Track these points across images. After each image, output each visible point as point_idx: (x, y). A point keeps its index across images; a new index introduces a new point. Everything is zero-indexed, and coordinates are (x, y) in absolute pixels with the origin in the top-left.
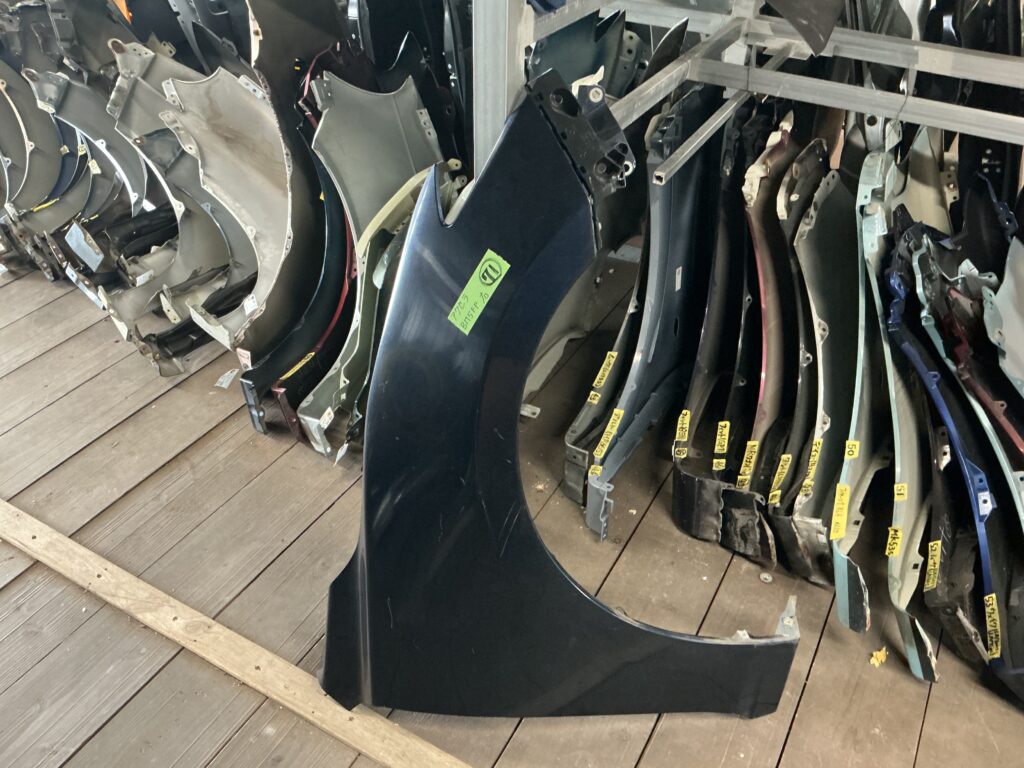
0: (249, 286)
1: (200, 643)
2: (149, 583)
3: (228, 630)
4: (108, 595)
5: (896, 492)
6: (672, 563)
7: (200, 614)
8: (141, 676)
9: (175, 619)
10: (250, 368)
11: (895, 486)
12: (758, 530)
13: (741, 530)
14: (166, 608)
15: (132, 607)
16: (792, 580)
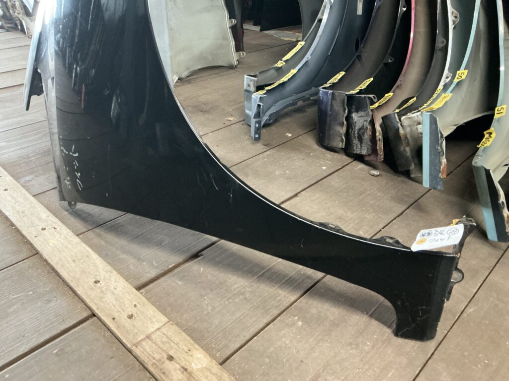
5: (496, 112)
6: (303, 159)
11: (496, 109)
12: (369, 127)
13: (358, 133)
16: (396, 177)
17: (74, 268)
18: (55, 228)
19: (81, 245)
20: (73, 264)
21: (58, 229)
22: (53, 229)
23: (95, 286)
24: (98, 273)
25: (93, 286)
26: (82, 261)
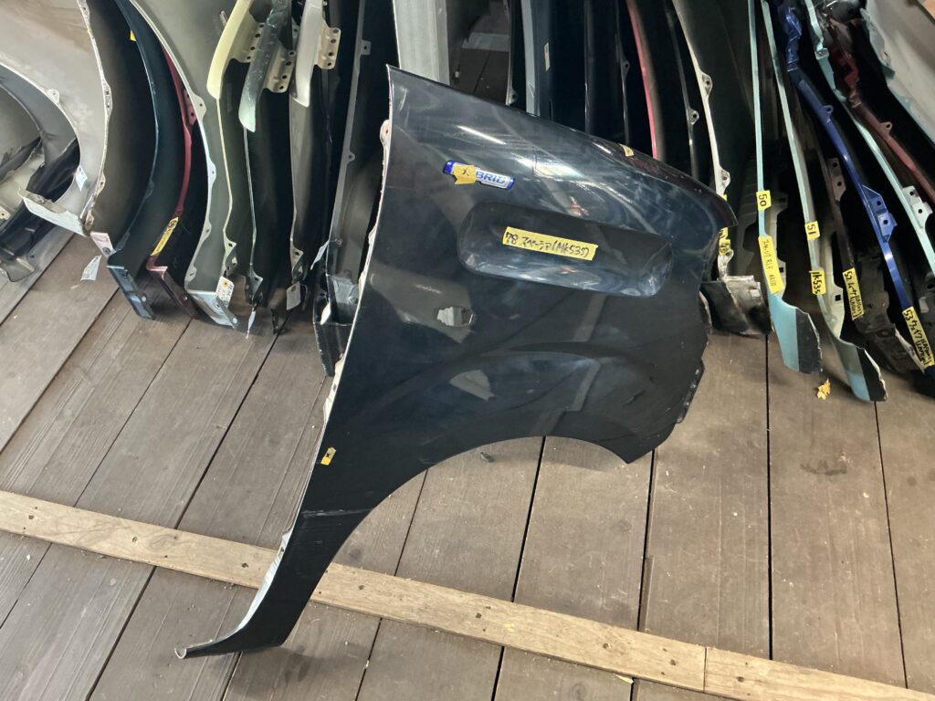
0: (73, 157)
1: (173, 557)
2: (89, 510)
3: (197, 536)
4: (49, 535)
5: (807, 231)
7: (159, 528)
8: (121, 610)
9: (134, 539)
10: (113, 251)
11: (806, 226)
14: (120, 531)
15: (82, 540)
17: (569, 644)
18: (489, 608)
19: (541, 614)
20: (562, 640)
21: (492, 607)
22: (488, 610)
23: (610, 651)
24: (595, 637)
25: (608, 653)
26: (564, 631)
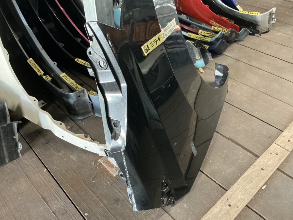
17: (257, 180)
19: (239, 182)
20: (254, 182)
22: (228, 200)
24: (257, 170)
25: (265, 170)
26: (251, 179)
